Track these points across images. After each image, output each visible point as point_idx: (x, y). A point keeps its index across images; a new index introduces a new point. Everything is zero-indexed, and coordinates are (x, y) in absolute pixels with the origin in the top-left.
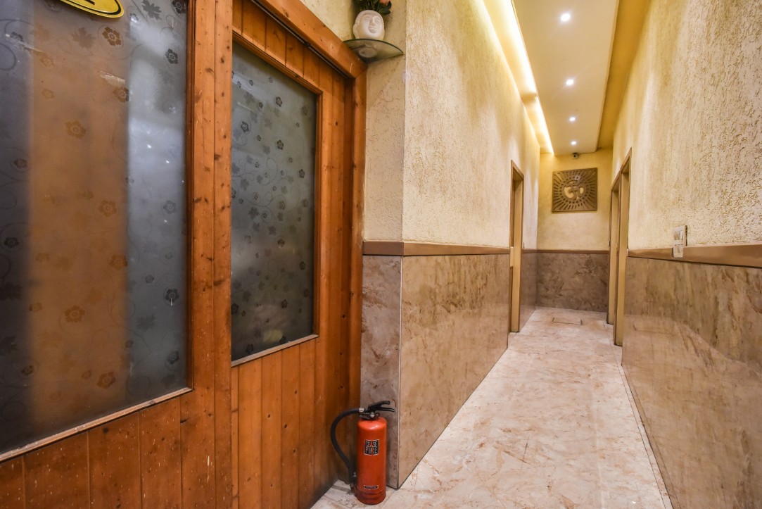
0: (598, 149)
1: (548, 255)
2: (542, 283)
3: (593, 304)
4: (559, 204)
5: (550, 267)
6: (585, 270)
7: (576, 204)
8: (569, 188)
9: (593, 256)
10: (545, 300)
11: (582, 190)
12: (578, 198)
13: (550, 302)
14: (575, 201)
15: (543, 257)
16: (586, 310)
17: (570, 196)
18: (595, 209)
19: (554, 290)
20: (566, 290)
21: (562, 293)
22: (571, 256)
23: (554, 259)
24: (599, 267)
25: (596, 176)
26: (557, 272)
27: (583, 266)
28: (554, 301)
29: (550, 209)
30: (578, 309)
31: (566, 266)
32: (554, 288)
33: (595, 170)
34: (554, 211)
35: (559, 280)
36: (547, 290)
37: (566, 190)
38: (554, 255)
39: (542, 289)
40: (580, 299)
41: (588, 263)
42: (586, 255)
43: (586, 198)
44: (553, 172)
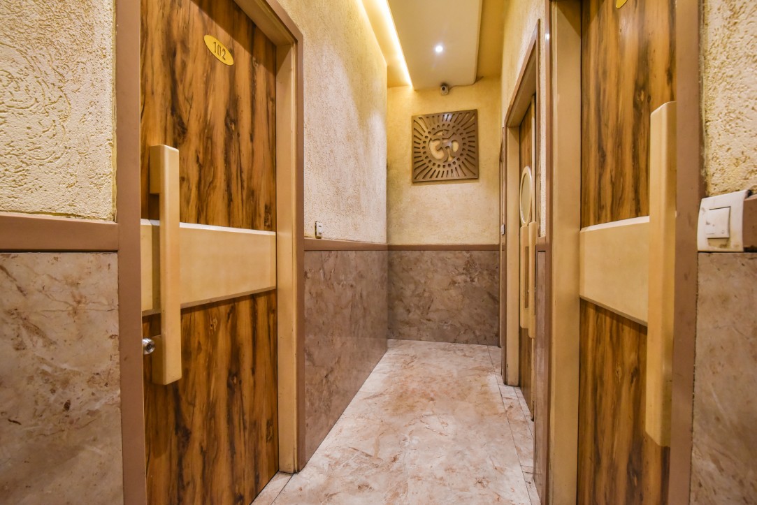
0: (478, 78)
1: (408, 253)
2: (401, 300)
3: (478, 333)
4: (422, 171)
5: (412, 273)
6: (463, 277)
7: (447, 168)
8: (437, 143)
9: (476, 253)
10: (406, 329)
11: (456, 146)
12: (450, 159)
13: (414, 331)
14: (447, 164)
15: (401, 257)
16: (467, 342)
17: (439, 155)
18: (475, 177)
19: (418, 312)
20: (437, 310)
21: (431, 315)
22: (443, 254)
23: (417, 260)
24: (485, 272)
25: (476, 123)
26: (423, 281)
27: (461, 270)
28: (419, 330)
29: (409, 177)
30: (455, 341)
31: (436, 271)
32: (418, 307)
33: (474, 113)
34: (415, 181)
35: (426, 294)
36: (409, 311)
37: (433, 146)
38: (417, 253)
39: (400, 310)
40: (458, 325)
41: (469, 267)
42: (464, 253)
43: (462, 159)
44: (413, 117)
